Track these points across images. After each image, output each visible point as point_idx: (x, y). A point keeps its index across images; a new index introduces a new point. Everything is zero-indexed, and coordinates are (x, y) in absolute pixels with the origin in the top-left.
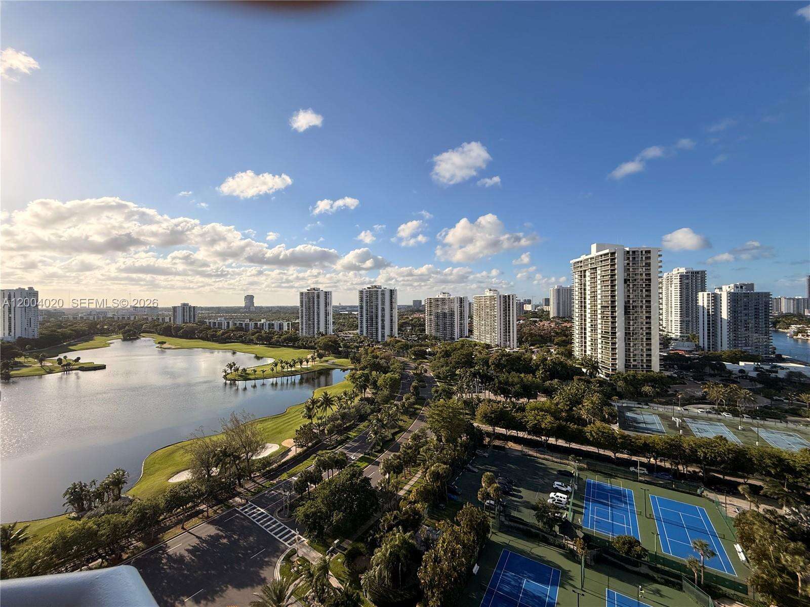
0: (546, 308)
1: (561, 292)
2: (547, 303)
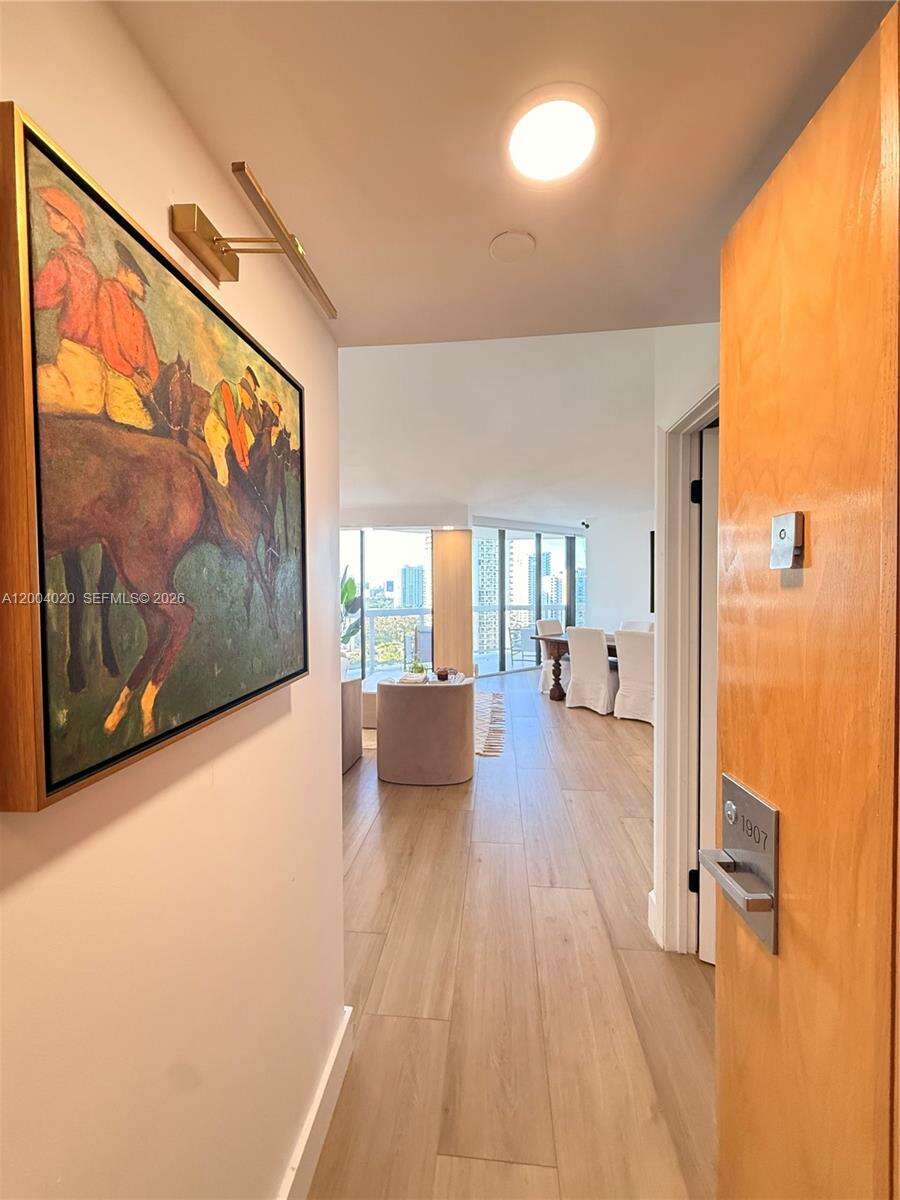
0: (388, 594)
1: (407, 571)
2: (390, 588)
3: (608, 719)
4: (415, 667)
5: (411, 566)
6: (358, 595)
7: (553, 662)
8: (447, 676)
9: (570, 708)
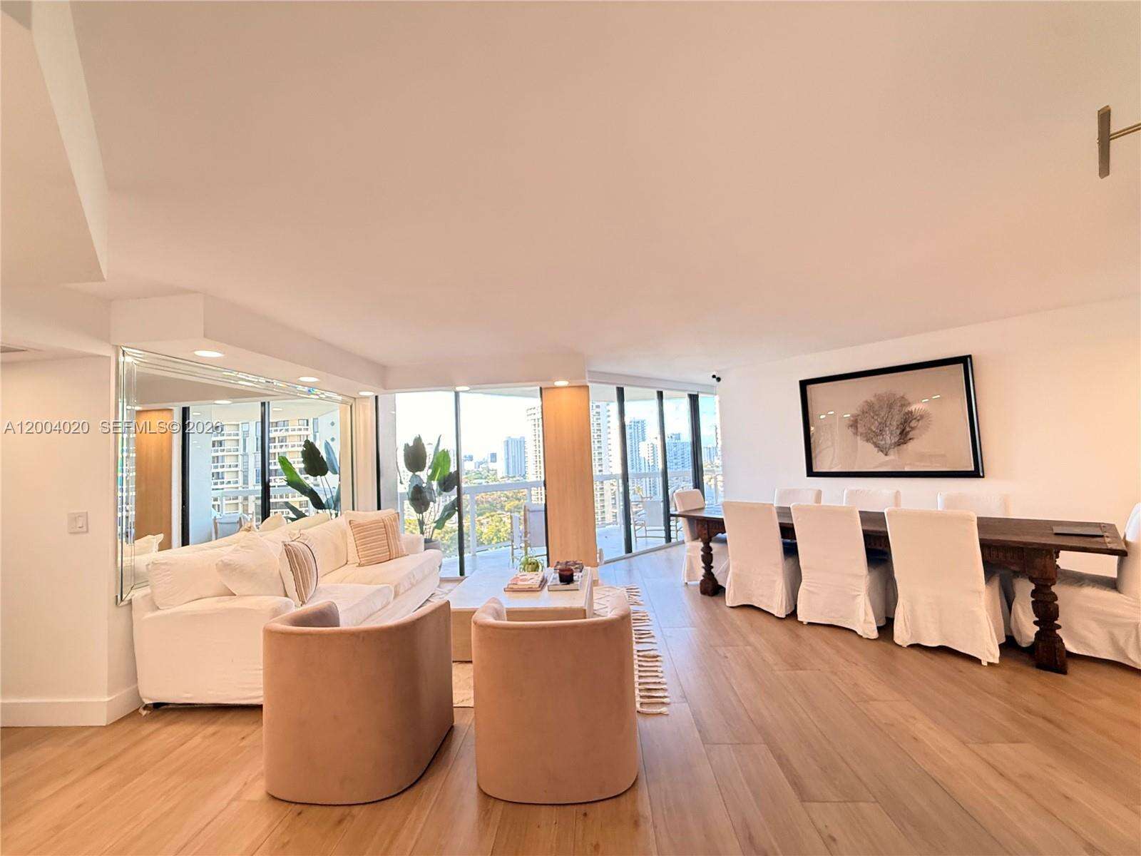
0: (492, 466)
1: (510, 442)
2: (494, 459)
3: (789, 623)
4: (527, 563)
5: (512, 437)
6: (453, 469)
7: (700, 545)
8: (572, 576)
9: (731, 607)
